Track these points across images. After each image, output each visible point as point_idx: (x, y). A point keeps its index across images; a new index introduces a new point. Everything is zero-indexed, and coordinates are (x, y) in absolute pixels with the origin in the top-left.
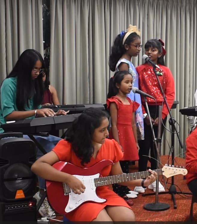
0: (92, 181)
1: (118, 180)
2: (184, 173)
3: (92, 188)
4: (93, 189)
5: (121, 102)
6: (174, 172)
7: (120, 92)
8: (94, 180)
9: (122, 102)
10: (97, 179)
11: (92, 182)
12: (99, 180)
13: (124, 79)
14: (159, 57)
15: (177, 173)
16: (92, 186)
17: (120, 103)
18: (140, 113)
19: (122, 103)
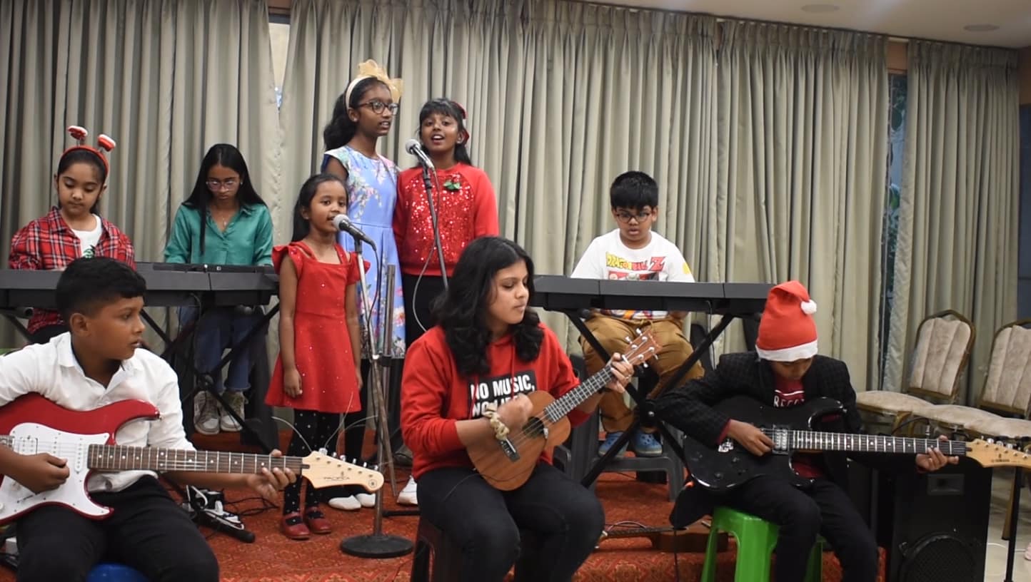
0: (80, 449)
1: (159, 462)
2: (373, 484)
3: (78, 470)
4: (78, 473)
5: (310, 254)
6: (339, 475)
7: (313, 229)
8: (87, 447)
9: (316, 255)
10: (96, 446)
11: (82, 452)
12: (103, 450)
13: (318, 193)
14: (459, 142)
15: (348, 478)
16: (77, 465)
17: (308, 257)
18: (371, 289)
19: (314, 258)
